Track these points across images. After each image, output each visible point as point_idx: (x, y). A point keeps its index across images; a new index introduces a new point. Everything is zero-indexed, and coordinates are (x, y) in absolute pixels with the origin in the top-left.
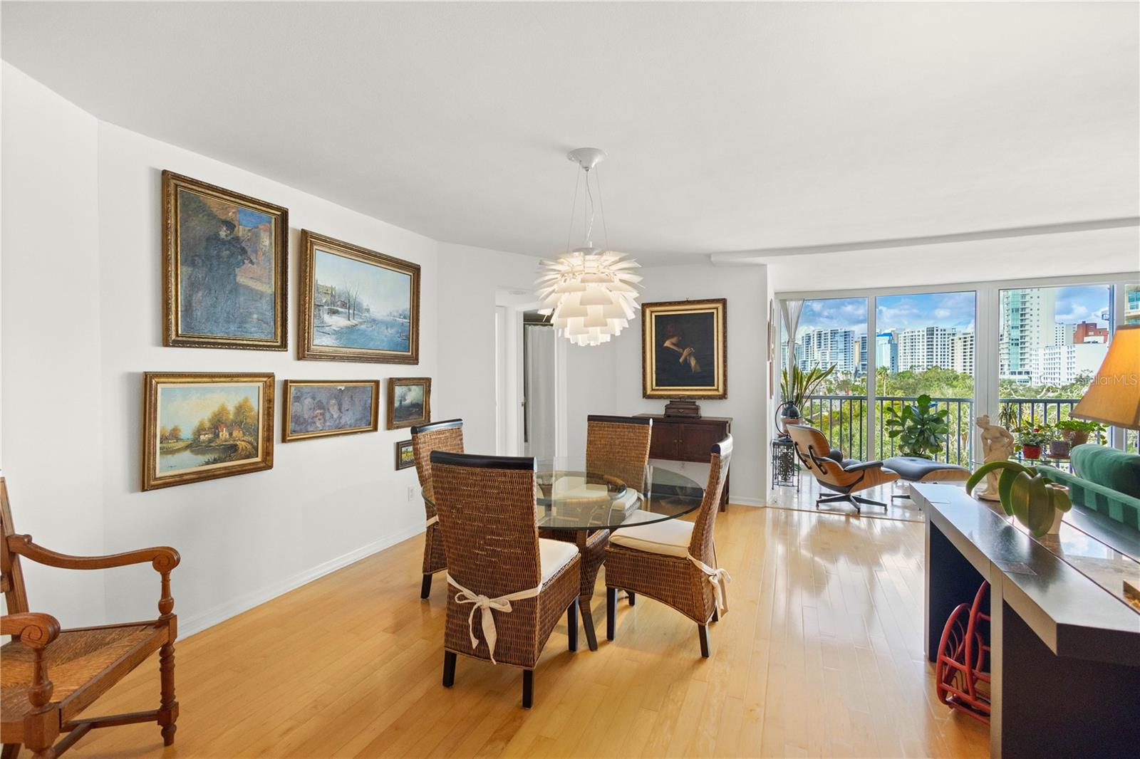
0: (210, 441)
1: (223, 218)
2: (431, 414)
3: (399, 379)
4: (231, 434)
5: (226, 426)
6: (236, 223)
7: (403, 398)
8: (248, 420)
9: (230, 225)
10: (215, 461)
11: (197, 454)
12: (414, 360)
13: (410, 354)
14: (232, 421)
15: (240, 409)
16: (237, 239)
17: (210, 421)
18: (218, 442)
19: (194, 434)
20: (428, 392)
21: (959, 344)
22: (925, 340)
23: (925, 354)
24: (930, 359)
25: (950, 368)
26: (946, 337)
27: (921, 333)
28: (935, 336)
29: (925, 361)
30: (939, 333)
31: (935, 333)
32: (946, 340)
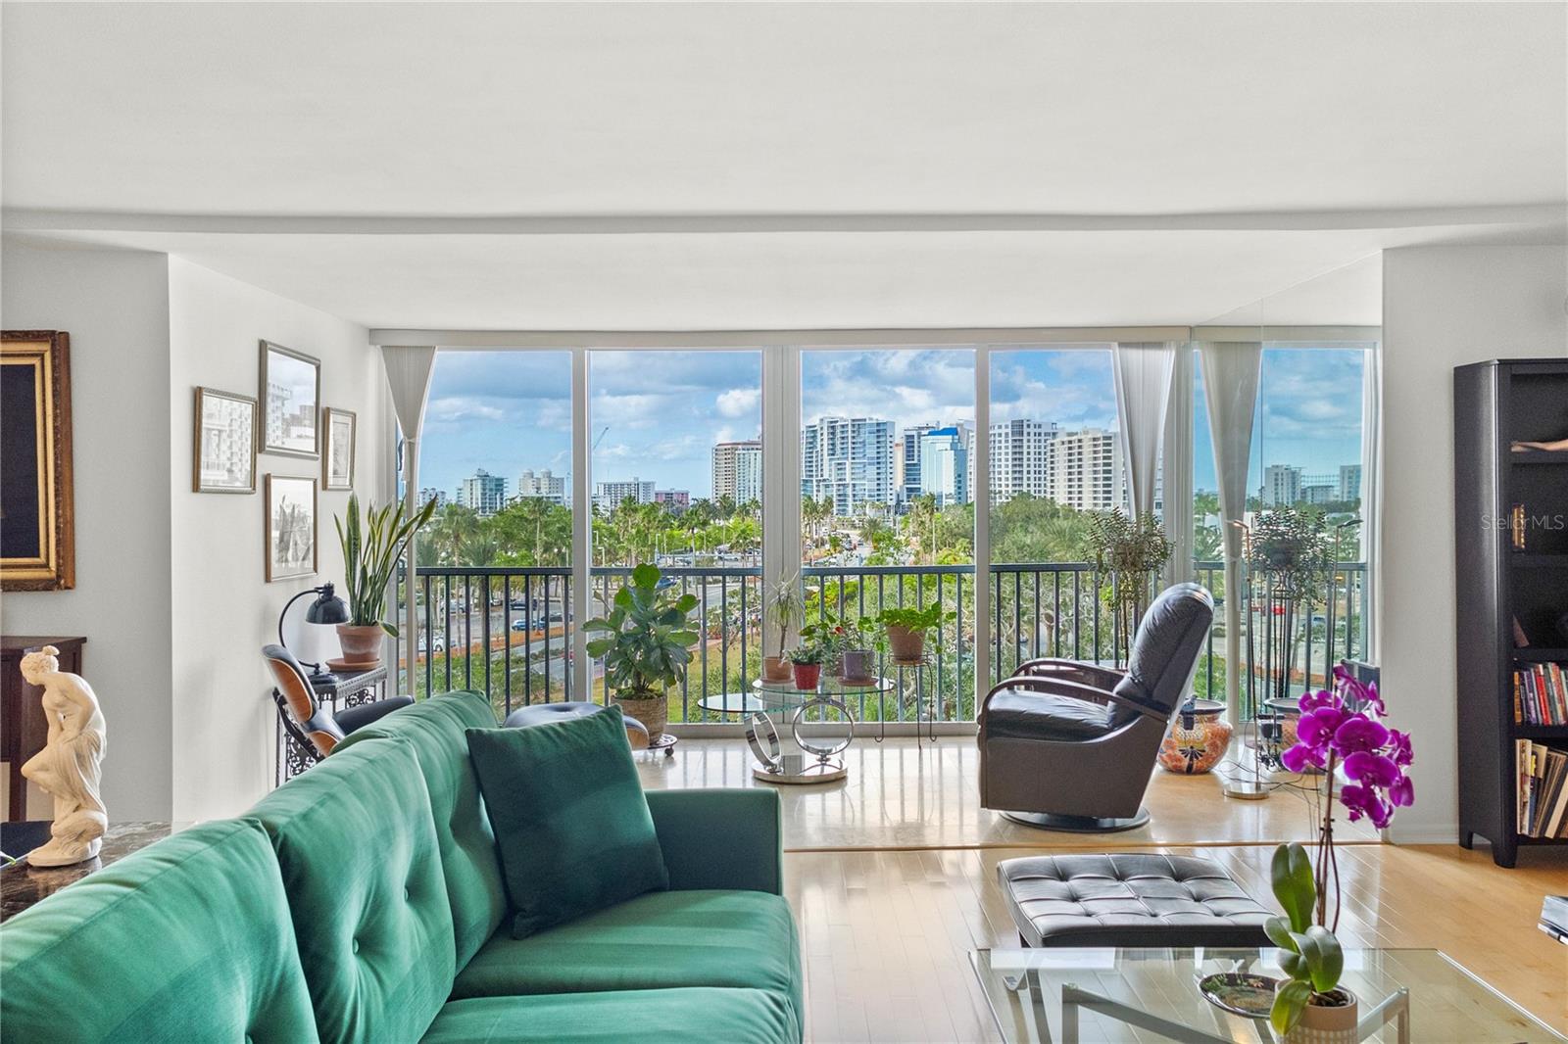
21: (1061, 453)
22: (1010, 444)
23: (1010, 469)
24: (1018, 480)
25: (1049, 496)
26: (1043, 438)
27: (1003, 431)
28: (1025, 438)
29: (1010, 483)
30: (1032, 430)
31: (1026, 430)
32: (1043, 444)
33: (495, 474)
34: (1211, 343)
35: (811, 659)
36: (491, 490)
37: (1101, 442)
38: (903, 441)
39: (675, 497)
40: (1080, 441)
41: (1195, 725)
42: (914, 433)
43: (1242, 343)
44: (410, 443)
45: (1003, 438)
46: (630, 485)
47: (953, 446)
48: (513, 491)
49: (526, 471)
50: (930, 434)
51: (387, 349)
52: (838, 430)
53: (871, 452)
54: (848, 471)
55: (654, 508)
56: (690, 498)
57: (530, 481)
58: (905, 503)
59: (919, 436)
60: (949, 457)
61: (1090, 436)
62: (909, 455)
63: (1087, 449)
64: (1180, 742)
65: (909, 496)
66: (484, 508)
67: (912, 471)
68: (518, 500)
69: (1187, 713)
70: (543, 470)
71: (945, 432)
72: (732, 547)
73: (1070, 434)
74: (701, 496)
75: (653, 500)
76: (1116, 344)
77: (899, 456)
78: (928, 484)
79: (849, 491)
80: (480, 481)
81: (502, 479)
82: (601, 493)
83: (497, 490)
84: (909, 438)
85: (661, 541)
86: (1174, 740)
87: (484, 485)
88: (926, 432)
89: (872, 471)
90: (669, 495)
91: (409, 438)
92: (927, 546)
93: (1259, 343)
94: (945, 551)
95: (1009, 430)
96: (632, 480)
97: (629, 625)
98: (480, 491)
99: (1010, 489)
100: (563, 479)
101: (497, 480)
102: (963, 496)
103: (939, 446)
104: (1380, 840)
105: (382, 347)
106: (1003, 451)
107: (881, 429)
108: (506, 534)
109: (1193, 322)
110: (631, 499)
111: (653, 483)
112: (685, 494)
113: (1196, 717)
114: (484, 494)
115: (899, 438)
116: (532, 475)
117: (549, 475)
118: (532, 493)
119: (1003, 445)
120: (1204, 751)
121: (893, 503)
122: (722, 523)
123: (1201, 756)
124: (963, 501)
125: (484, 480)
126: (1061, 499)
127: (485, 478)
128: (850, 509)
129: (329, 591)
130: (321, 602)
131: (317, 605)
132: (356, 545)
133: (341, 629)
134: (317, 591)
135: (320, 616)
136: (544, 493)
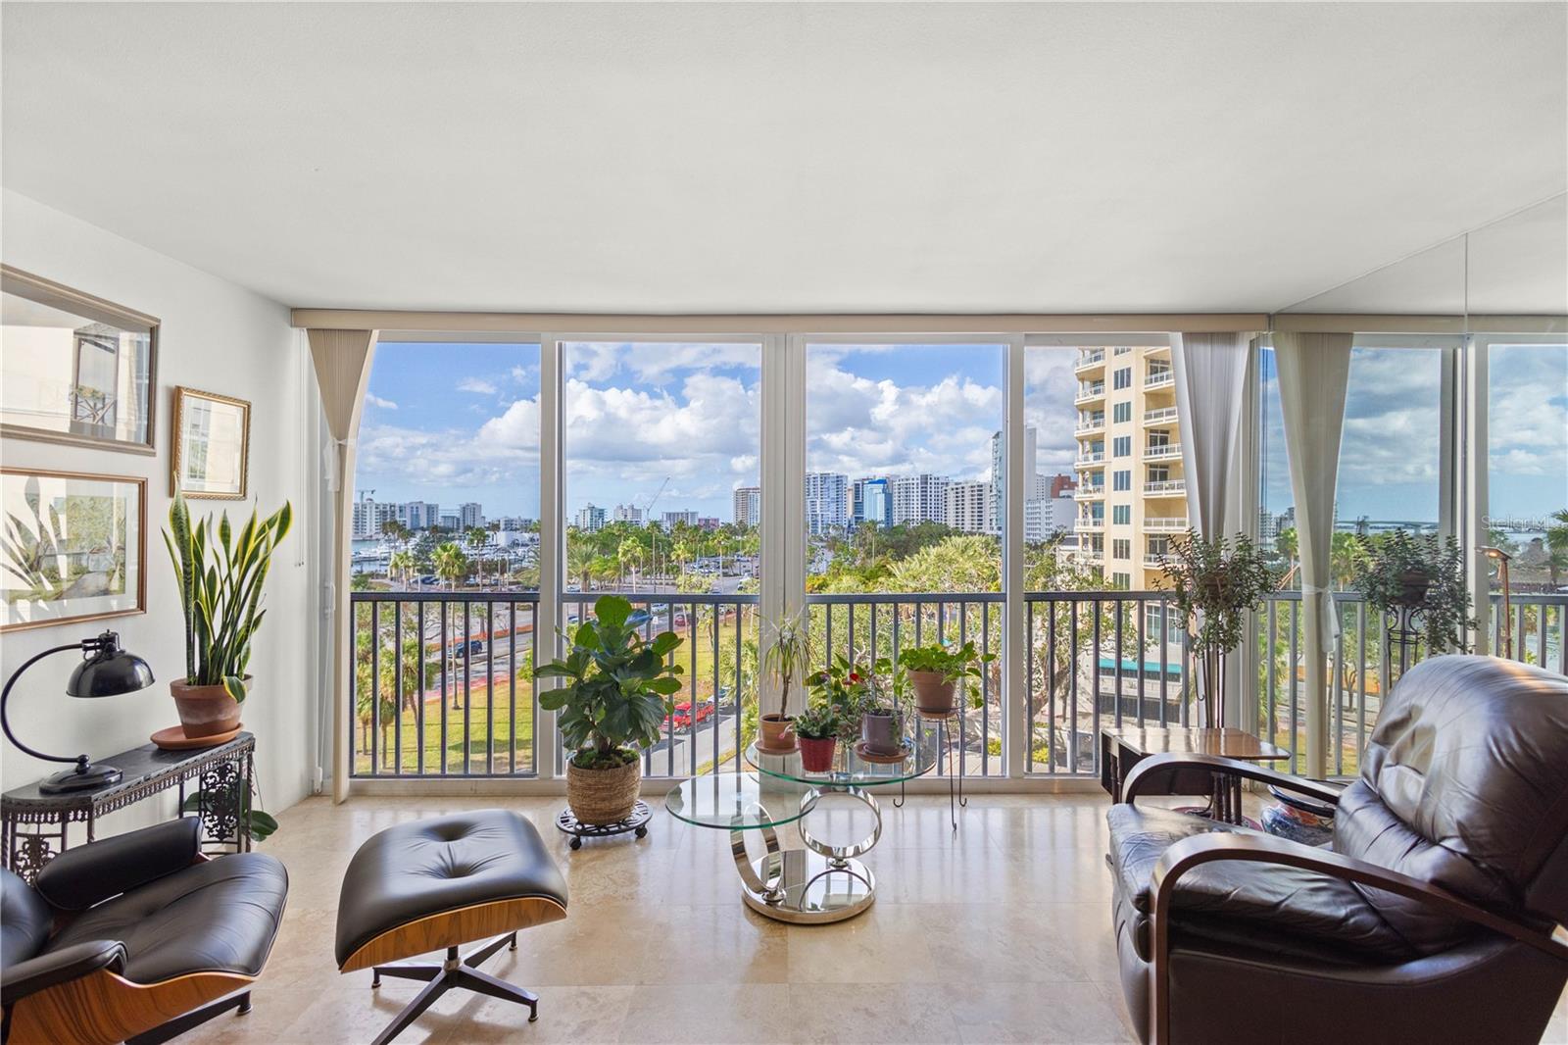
21: (951, 495)
22: (919, 490)
23: (919, 506)
24: (924, 512)
25: (943, 522)
26: (940, 486)
27: (915, 482)
28: (929, 486)
29: (919, 514)
30: (933, 481)
31: (929, 481)
32: (940, 490)
33: (598, 506)
34: (1297, 333)
35: (824, 730)
36: (596, 516)
37: (976, 489)
38: (853, 488)
39: (711, 522)
40: (963, 488)
42: (860, 483)
43: (1329, 334)
44: (340, 445)
45: (915, 486)
46: (682, 514)
47: (884, 491)
48: (610, 517)
49: (617, 505)
50: (870, 483)
51: (313, 332)
52: (812, 480)
53: (833, 494)
54: (818, 506)
55: (697, 528)
56: (720, 521)
57: (620, 511)
58: (854, 526)
59: (863, 484)
60: (881, 498)
61: (970, 485)
62: (857, 496)
63: (967, 494)
65: (856, 522)
66: (591, 528)
67: (858, 507)
68: (612, 523)
70: (628, 504)
71: (879, 482)
72: (745, 553)
73: (956, 484)
74: (726, 521)
75: (696, 523)
76: (1180, 335)
77: (850, 498)
78: (868, 515)
79: (819, 518)
80: (589, 511)
81: (603, 510)
82: (665, 519)
83: (600, 516)
84: (857, 486)
85: (700, 549)
87: (592, 513)
88: (867, 482)
89: (833, 506)
90: (707, 521)
91: (339, 439)
92: (869, 554)
93: (1350, 335)
94: (879, 557)
95: (919, 482)
96: (684, 511)
97: (592, 669)
98: (589, 517)
99: (919, 518)
101: (600, 510)
102: (890, 522)
103: (875, 491)
105: (308, 330)
106: (915, 494)
107: (839, 480)
108: (604, 544)
109: (1272, 310)
110: (682, 522)
111: (697, 513)
112: (717, 520)
114: (591, 519)
115: (850, 485)
116: (621, 507)
117: (632, 507)
118: (622, 518)
119: (915, 490)
121: (846, 526)
122: (740, 538)
124: (890, 525)
125: (592, 510)
126: (952, 524)
127: (592, 508)
128: (820, 530)
129: (106, 643)
130: (95, 661)
131: (85, 668)
132: (192, 574)
133: (175, 689)
134: (84, 646)
135: (87, 684)
136: (629, 518)
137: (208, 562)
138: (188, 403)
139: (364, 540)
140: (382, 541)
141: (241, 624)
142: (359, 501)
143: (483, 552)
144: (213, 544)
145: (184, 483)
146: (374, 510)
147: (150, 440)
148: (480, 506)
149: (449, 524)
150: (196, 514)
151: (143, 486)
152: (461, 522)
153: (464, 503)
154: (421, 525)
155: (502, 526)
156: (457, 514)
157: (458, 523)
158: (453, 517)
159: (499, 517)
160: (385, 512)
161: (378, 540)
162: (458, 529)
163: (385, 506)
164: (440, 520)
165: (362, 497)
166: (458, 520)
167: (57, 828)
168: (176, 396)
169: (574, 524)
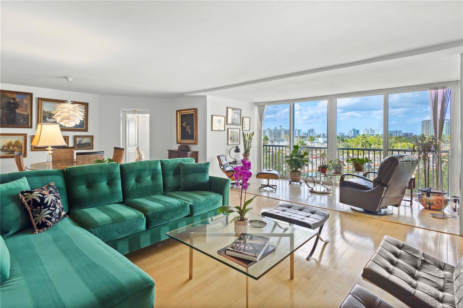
0: (7, 149)
1: (12, 97)
2: (94, 146)
3: (78, 136)
4: (13, 148)
5: (12, 146)
6: (16, 98)
7: (80, 141)
8: (19, 145)
9: (14, 99)
10: (8, 154)
11: (3, 152)
12: (86, 130)
13: (84, 128)
14: (14, 145)
15: (16, 142)
16: (16, 102)
17: (7, 144)
18: (10, 149)
19: (2, 147)
20: (92, 140)
33: (357, 129)
36: (356, 133)
39: (409, 135)
41: (431, 196)
44: (261, 122)
49: (365, 128)
57: (366, 131)
64: (425, 200)
69: (428, 192)
70: (370, 128)
80: (353, 131)
81: (359, 130)
83: (357, 133)
86: (423, 199)
90: (407, 134)
96: (395, 130)
98: (353, 133)
100: (375, 130)
101: (357, 130)
104: (459, 235)
105: (257, 106)
111: (402, 131)
113: (431, 194)
114: (354, 134)
116: (366, 129)
117: (371, 129)
118: (367, 133)
120: (434, 204)
123: (433, 205)
125: (354, 131)
129: (237, 147)
130: (236, 149)
131: (235, 150)
132: (244, 140)
133: (243, 154)
134: (236, 147)
135: (236, 151)
136: (370, 133)
137: (246, 139)
138: (244, 118)
139: (281, 140)
140: (285, 140)
141: (249, 146)
142: (280, 129)
143: (315, 144)
144: (246, 136)
145: (244, 129)
146: (284, 131)
147: (240, 124)
148: (314, 130)
149: (305, 136)
150: (245, 133)
151: (240, 129)
152: (308, 135)
153: (309, 129)
154: (297, 136)
155: (321, 136)
156: (307, 132)
157: (307, 135)
158: (306, 133)
159: (320, 133)
160: (286, 132)
161: (284, 140)
162: (307, 137)
163: (286, 130)
164: (302, 134)
165: (280, 128)
166: (307, 134)
167: (234, 165)
168: (243, 118)
169: (347, 135)
